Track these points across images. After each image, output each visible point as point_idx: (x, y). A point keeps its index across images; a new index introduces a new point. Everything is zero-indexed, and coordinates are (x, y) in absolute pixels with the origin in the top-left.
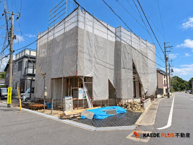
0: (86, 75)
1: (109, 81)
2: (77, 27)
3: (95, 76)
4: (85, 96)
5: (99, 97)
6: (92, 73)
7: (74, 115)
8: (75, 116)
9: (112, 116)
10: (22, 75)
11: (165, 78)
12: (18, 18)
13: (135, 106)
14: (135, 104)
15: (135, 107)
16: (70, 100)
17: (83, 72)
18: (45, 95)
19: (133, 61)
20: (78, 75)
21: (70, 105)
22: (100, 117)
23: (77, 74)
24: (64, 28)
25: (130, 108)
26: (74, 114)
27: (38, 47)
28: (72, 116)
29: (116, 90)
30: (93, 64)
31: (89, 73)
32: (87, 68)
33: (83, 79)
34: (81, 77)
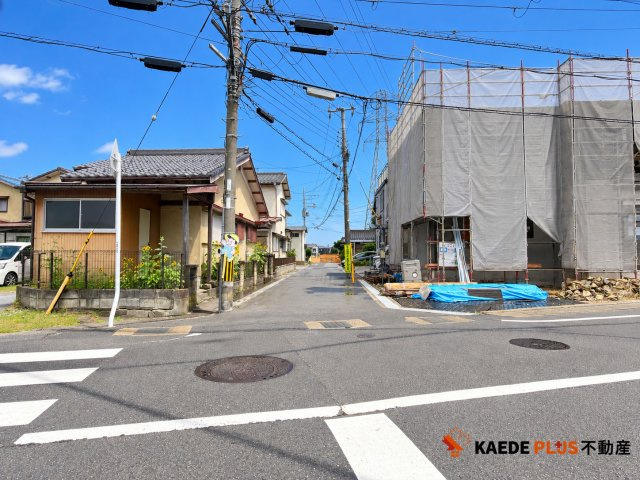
0: (448, 213)
3: (476, 212)
4: (456, 261)
6: (468, 207)
7: (405, 291)
16: (415, 267)
17: (441, 207)
19: (637, 151)
20: (427, 215)
21: (415, 275)
22: (444, 299)
23: (424, 213)
25: (577, 292)
28: (400, 293)
29: (561, 246)
30: (470, 186)
31: (458, 209)
32: (451, 196)
33: (441, 222)
34: (437, 219)
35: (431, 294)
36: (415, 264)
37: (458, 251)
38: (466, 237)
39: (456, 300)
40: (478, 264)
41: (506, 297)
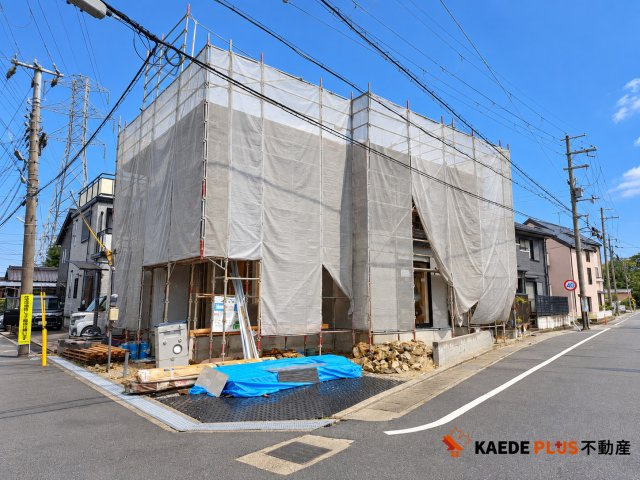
0: (232, 254)
1: (325, 271)
2: (204, 104)
3: (267, 255)
4: (237, 322)
5: (281, 324)
6: (258, 248)
7: (170, 381)
8: (178, 384)
9: (298, 387)
10: (90, 256)
11: (588, 259)
12: (54, 84)
13: (407, 355)
14: (405, 350)
15: (406, 361)
16: (176, 336)
17: (225, 245)
18: (112, 319)
19: (414, 205)
20: (205, 255)
21: (177, 349)
22: (247, 391)
23: (202, 252)
24: (177, 109)
26: (173, 378)
27: (119, 168)
28: (165, 386)
29: (352, 303)
30: (262, 219)
31: (245, 249)
32: (238, 230)
33: (224, 266)
34: (218, 261)
35: (228, 385)
36: (179, 331)
37: (239, 309)
38: (250, 289)
39: (265, 392)
40: (266, 328)
41: (323, 378)
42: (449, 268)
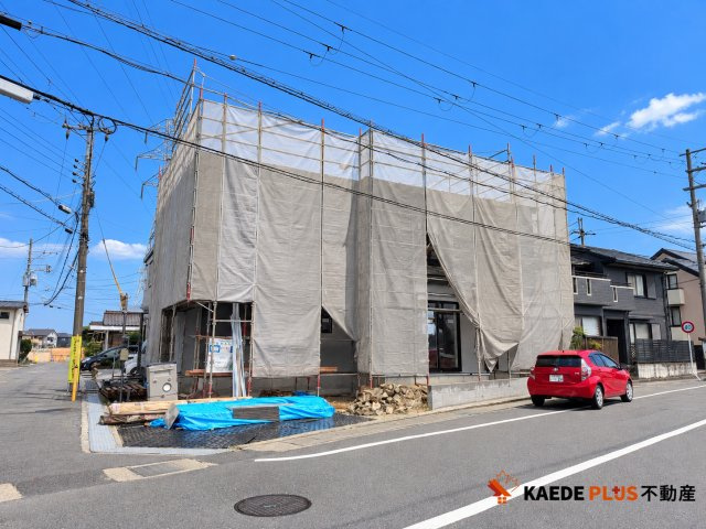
3: (260, 297)
4: (231, 364)
5: (275, 365)
6: (251, 291)
7: (143, 414)
9: (253, 424)
13: (396, 398)
15: (393, 403)
17: (213, 288)
19: (428, 241)
20: (191, 298)
21: (167, 388)
22: (197, 425)
23: (188, 295)
25: (367, 404)
26: (142, 411)
28: (135, 418)
29: (357, 345)
30: (255, 262)
31: (237, 292)
32: (229, 274)
33: (212, 308)
34: (207, 305)
36: (168, 371)
38: (247, 331)
39: (212, 426)
40: (259, 369)
41: (283, 417)
42: (475, 308)
